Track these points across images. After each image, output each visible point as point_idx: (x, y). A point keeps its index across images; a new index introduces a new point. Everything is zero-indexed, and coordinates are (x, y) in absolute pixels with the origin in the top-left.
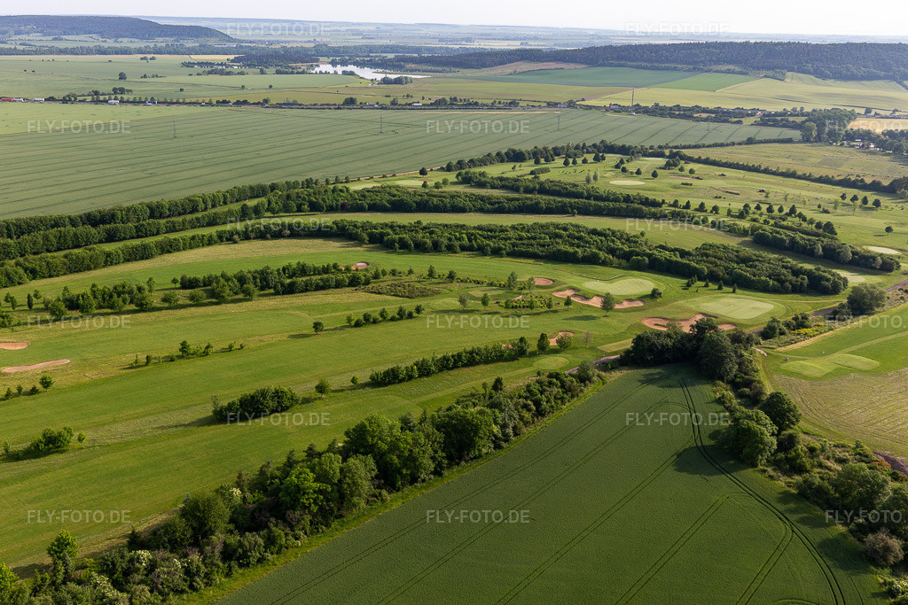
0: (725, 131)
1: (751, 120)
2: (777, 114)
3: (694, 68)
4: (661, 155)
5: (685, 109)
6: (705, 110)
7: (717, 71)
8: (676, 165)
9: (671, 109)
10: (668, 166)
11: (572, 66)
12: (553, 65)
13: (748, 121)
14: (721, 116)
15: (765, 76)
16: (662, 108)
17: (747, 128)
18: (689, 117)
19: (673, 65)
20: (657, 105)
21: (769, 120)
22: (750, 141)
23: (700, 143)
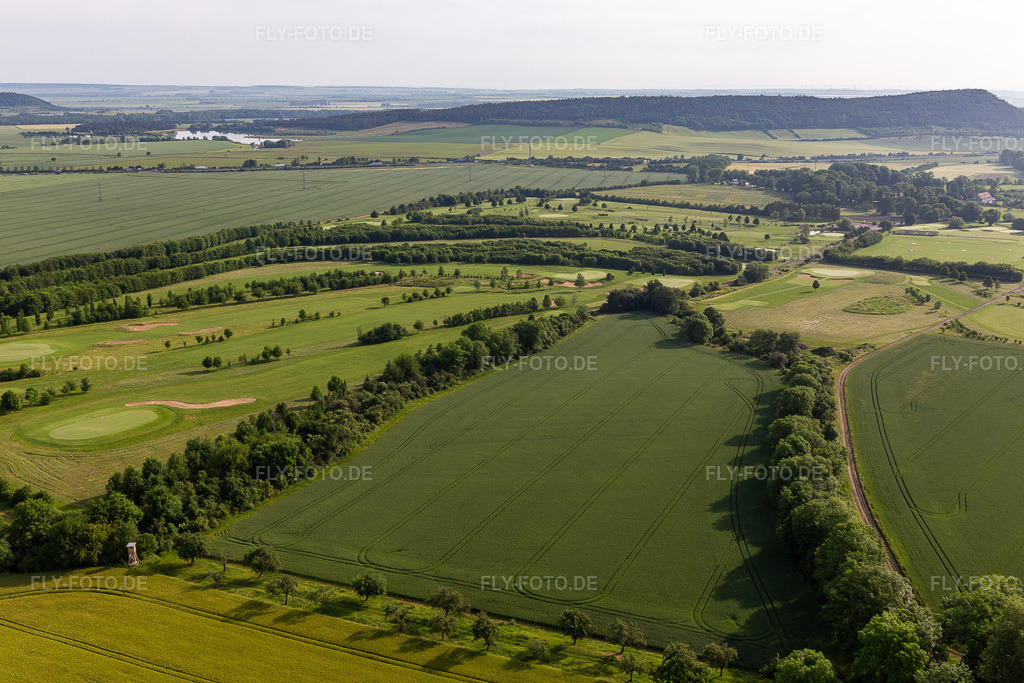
0: (619, 177)
1: (639, 168)
2: (661, 161)
3: (576, 124)
4: (574, 196)
5: (578, 160)
6: (597, 161)
7: (598, 126)
8: (589, 202)
9: (565, 160)
10: (583, 203)
11: (454, 124)
12: (433, 125)
13: (637, 168)
14: (612, 165)
15: (643, 129)
16: (557, 160)
17: (637, 174)
18: (584, 167)
19: (554, 121)
20: (551, 157)
21: (655, 166)
22: (644, 184)
23: (602, 186)
